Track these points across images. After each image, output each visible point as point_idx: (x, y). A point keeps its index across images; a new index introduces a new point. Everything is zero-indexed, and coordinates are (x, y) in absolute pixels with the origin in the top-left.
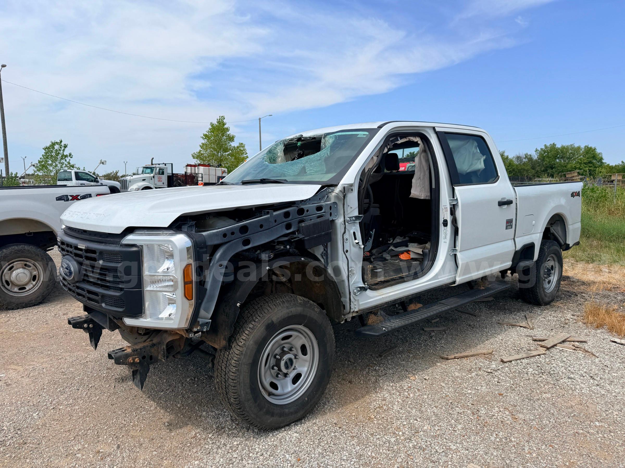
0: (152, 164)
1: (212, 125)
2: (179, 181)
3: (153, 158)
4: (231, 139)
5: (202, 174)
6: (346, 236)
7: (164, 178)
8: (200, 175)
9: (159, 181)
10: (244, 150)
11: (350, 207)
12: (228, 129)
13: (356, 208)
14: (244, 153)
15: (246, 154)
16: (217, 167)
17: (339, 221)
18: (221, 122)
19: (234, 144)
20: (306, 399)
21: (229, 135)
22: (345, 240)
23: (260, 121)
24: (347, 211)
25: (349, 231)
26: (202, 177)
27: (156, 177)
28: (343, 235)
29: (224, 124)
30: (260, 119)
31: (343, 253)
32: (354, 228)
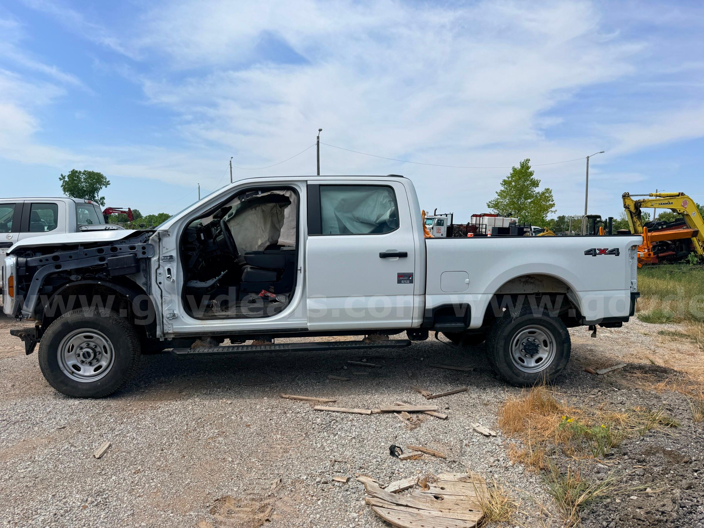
0: (435, 215)
1: (514, 169)
2: (461, 232)
3: (436, 209)
4: (535, 184)
5: (486, 225)
6: (160, 271)
7: (443, 230)
8: (484, 226)
9: (438, 232)
10: (552, 196)
11: (165, 248)
12: (531, 174)
13: (174, 249)
14: (550, 200)
15: (553, 201)
16: (506, 217)
17: (154, 259)
18: (525, 166)
19: (539, 190)
20: (99, 384)
21: (532, 179)
22: (158, 274)
23: (588, 160)
24: (162, 251)
25: (163, 267)
26: (486, 228)
27: (435, 228)
28: (156, 270)
29: (528, 168)
30: (588, 157)
31: (155, 283)
32: (170, 265)
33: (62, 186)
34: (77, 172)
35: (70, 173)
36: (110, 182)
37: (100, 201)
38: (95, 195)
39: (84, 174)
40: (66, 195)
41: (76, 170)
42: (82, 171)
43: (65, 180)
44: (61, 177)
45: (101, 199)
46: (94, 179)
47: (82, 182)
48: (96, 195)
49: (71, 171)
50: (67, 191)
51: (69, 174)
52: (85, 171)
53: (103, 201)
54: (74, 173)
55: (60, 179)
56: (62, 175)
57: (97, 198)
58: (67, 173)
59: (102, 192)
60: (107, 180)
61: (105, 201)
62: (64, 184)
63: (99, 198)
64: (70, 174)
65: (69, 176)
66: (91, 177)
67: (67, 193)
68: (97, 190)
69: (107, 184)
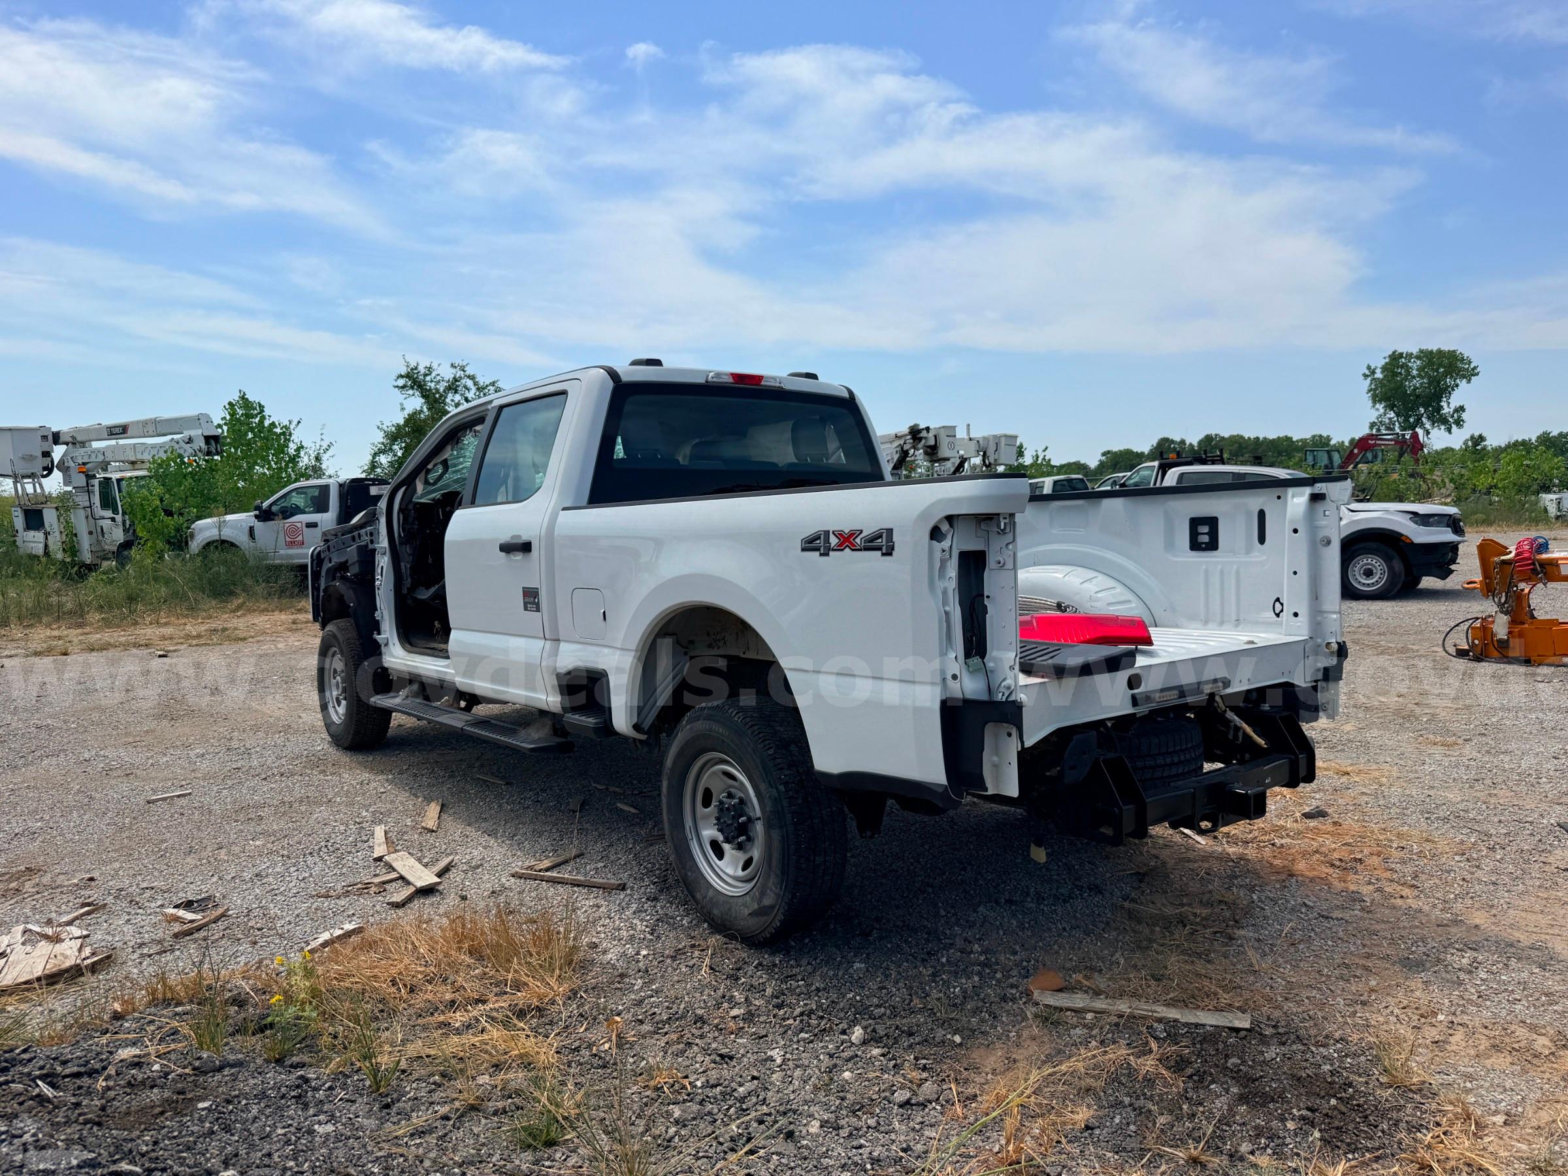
13: (385, 536)
32: (383, 561)
33: (1369, 391)
34: (1401, 355)
35: (1387, 360)
36: (1478, 370)
37: (1452, 416)
38: (1442, 404)
39: (1418, 357)
40: (1377, 410)
41: (1400, 351)
42: (1415, 353)
43: (1376, 376)
44: (1367, 373)
45: (1456, 410)
46: (1440, 365)
47: (1414, 377)
48: (1444, 404)
49: (1390, 356)
50: (1380, 401)
51: (1383, 362)
52: (1421, 351)
53: (1459, 417)
54: (1394, 359)
55: (1365, 376)
56: (1369, 367)
57: (1446, 410)
58: (1379, 362)
59: (1461, 395)
60: (1472, 366)
61: (1464, 416)
62: (1373, 387)
63: (1452, 410)
64: (1386, 363)
65: (1384, 369)
66: (1433, 364)
67: (1378, 406)
68: (1446, 391)
69: (1470, 374)
